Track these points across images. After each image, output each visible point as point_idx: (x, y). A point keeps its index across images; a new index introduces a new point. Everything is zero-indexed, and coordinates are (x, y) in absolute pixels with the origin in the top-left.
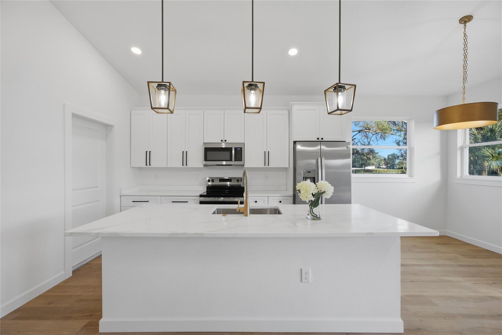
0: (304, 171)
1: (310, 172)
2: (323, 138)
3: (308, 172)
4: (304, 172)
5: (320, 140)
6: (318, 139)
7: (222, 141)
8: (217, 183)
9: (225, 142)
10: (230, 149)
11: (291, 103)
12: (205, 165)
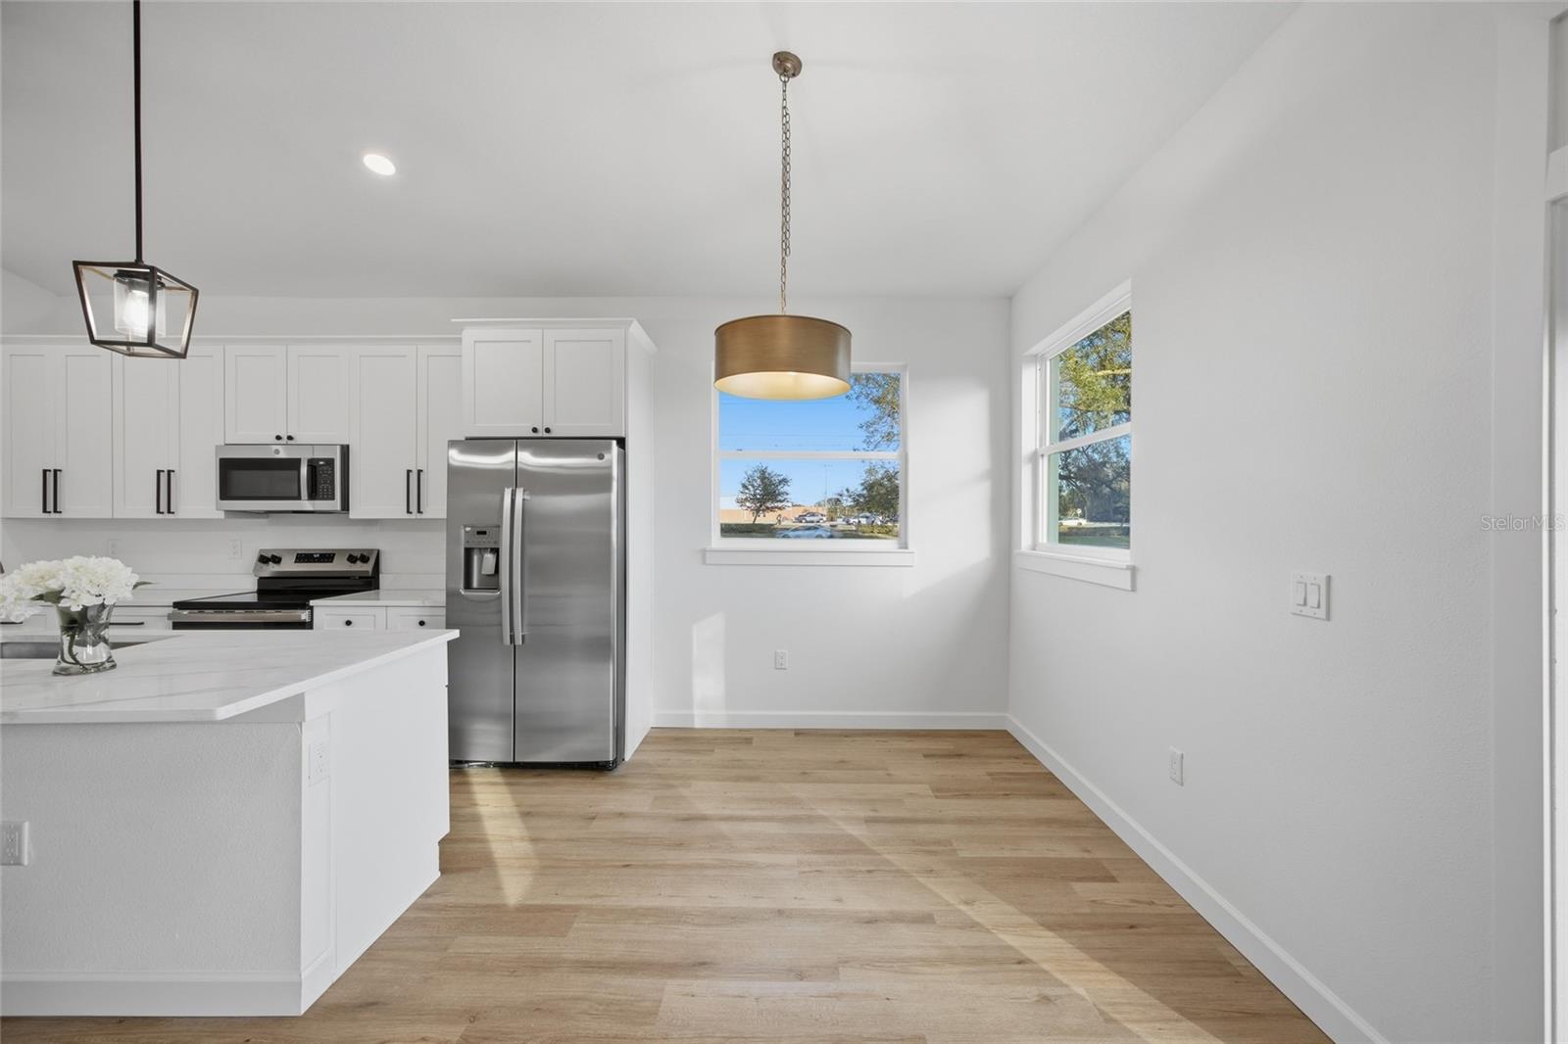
0: (468, 529)
1: (484, 533)
2: (550, 427)
3: (479, 533)
4: (466, 532)
5: (542, 433)
6: (535, 430)
7: (278, 438)
8: (289, 566)
9: (290, 442)
10: (293, 464)
11: (453, 320)
12: (229, 513)
